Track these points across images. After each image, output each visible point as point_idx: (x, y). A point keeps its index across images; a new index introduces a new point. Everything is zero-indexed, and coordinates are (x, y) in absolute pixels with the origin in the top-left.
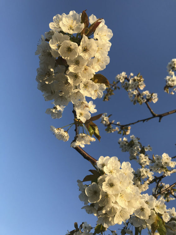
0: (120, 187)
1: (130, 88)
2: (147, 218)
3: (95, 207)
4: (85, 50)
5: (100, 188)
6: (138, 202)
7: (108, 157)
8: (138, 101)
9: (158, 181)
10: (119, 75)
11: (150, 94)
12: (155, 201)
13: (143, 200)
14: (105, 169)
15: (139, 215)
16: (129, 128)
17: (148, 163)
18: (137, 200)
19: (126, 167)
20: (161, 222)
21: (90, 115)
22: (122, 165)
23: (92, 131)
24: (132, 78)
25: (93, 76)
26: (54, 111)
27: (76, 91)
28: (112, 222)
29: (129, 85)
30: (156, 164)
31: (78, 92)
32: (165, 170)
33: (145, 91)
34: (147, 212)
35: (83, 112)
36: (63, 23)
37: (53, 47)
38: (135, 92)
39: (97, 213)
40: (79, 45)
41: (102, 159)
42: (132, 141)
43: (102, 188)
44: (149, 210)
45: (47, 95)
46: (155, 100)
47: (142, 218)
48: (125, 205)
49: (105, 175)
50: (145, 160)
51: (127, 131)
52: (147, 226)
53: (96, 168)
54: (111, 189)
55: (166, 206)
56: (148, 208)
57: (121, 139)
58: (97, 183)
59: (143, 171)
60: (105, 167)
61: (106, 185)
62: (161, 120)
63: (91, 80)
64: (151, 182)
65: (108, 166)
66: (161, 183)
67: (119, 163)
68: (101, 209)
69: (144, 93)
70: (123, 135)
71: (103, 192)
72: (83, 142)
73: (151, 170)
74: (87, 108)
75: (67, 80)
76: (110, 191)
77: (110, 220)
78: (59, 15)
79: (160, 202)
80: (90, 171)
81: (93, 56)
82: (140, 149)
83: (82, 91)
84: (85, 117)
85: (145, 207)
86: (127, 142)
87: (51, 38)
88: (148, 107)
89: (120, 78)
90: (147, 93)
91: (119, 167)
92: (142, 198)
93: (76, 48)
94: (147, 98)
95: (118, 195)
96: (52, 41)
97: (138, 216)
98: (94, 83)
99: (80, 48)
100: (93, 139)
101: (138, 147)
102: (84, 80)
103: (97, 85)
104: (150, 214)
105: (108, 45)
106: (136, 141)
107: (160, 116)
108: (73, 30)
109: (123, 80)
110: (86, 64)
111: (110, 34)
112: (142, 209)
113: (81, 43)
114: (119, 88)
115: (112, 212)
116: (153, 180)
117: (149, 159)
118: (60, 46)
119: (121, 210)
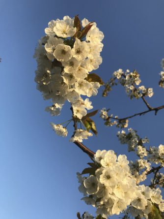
0: (116, 179)
1: (127, 84)
2: (144, 208)
3: (93, 198)
4: (78, 52)
5: (98, 180)
6: (134, 193)
7: (105, 151)
8: (134, 96)
9: (155, 171)
10: (115, 72)
11: (146, 89)
12: (151, 192)
13: (139, 191)
14: (102, 162)
15: (136, 205)
16: (127, 121)
17: (146, 155)
18: (133, 191)
19: (122, 160)
20: (158, 212)
21: (86, 111)
22: (119, 157)
23: (89, 126)
24: (128, 75)
25: (86, 76)
26: (52, 109)
27: (71, 90)
28: (110, 213)
29: (126, 81)
30: (153, 155)
31: (74, 91)
32: (162, 161)
33: (141, 86)
34: (144, 203)
35: (79, 109)
36: (57, 28)
37: (49, 50)
38: (132, 88)
39: (96, 204)
40: (72, 47)
41: (99, 153)
42: (130, 134)
43: (99, 180)
44: (146, 200)
45: (46, 94)
46: (151, 95)
47: (139, 208)
48: (122, 196)
49: (102, 168)
50: (143, 152)
51: (125, 125)
52: (144, 215)
53: (94, 161)
54: (108, 181)
55: (161, 197)
56: (144, 199)
57: (119, 132)
58: (95, 175)
59: (141, 162)
60: (102, 161)
61: (104, 177)
62: (157, 113)
63: (85, 79)
64: (149, 173)
65: (105, 159)
66: (159, 173)
67: (115, 156)
68: (99, 200)
69: (140, 88)
70: (122, 128)
71: (101, 184)
72: (81, 137)
73: (148, 161)
74: (83, 105)
75: (63, 80)
76: (107, 183)
77: (108, 210)
78: (54, 21)
79: (156, 193)
80: (89, 164)
81: (86, 57)
82: (138, 141)
83: (77, 90)
84: (81, 114)
85: (141, 198)
86: (125, 135)
87: (47, 42)
88: (144, 101)
89: (117, 75)
90: (142, 88)
91: (116, 160)
92: (138, 189)
93: (69, 50)
94: (143, 92)
95: (115, 186)
96: (48, 45)
97: (135, 207)
98: (88, 82)
99: (73, 50)
100: (90, 134)
101: (136, 139)
102: (79, 80)
103: (91, 84)
104: (146, 205)
105: (100, 46)
106: (134, 134)
107: (156, 110)
108: (66, 34)
109: (120, 76)
110: (80, 64)
111: (101, 35)
112: (139, 200)
113: (74, 46)
114: (116, 84)
115: (110, 203)
116: (150, 171)
117: (147, 151)
118: (55, 49)
119: (118, 201)
